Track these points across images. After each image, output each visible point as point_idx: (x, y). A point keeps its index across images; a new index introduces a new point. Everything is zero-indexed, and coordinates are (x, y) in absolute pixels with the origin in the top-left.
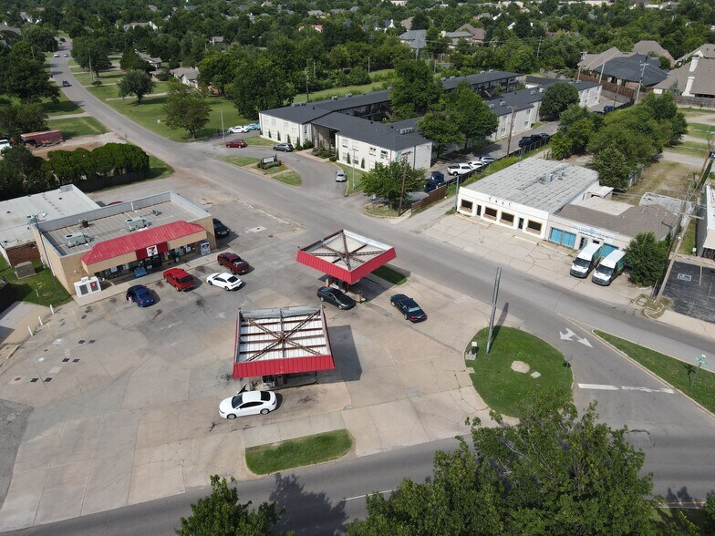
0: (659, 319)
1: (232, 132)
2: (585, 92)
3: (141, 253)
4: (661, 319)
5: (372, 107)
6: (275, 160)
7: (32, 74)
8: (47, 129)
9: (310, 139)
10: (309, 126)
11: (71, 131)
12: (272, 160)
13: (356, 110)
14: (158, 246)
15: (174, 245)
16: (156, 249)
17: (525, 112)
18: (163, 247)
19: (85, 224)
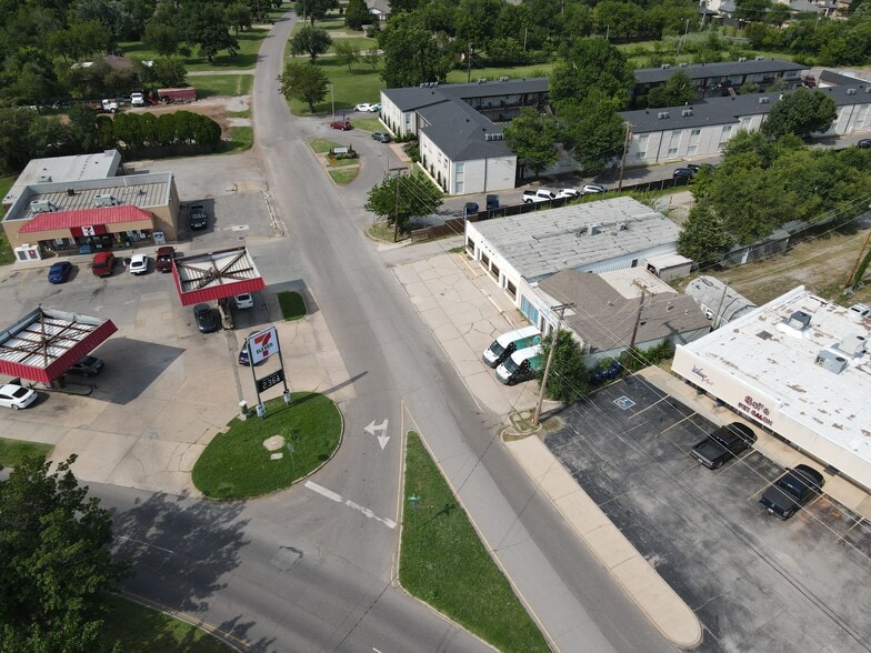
0: (509, 444)
1: (357, 110)
2: (848, 109)
3: (76, 232)
4: (512, 446)
5: (530, 98)
6: (350, 151)
7: (211, 24)
8: (187, 85)
9: (413, 131)
10: (412, 115)
11: (215, 89)
12: (345, 150)
13: (503, 99)
14: (95, 228)
15: (113, 229)
16: (92, 229)
17: (720, 128)
18: (100, 229)
19: (71, 193)
